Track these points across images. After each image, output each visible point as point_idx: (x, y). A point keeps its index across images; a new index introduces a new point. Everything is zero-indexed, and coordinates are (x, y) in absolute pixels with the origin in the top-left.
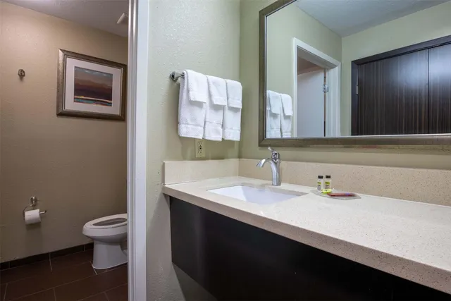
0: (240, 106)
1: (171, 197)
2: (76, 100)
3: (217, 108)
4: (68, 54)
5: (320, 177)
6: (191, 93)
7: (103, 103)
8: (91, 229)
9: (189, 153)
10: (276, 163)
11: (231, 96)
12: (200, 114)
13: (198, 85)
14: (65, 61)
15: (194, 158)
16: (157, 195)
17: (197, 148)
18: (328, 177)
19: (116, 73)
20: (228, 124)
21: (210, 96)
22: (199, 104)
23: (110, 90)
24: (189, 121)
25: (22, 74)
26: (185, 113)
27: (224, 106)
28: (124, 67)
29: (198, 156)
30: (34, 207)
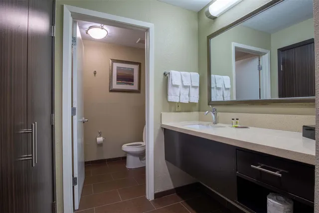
0: (198, 85)
1: (165, 129)
2: (118, 83)
3: (185, 87)
4: (114, 61)
5: (233, 119)
6: (173, 81)
7: (130, 84)
8: (126, 148)
9: (173, 109)
10: (214, 114)
11: (193, 81)
12: (177, 91)
13: (176, 77)
14: (112, 64)
15: (175, 111)
16: (159, 128)
17: (177, 106)
18: (237, 119)
19: (136, 68)
20: (192, 95)
21: (182, 81)
22: (177, 86)
23: (133, 77)
24: (172, 94)
25: (95, 73)
26: (170, 90)
27: (190, 86)
28: (139, 64)
29: (177, 110)
30: (100, 136)
